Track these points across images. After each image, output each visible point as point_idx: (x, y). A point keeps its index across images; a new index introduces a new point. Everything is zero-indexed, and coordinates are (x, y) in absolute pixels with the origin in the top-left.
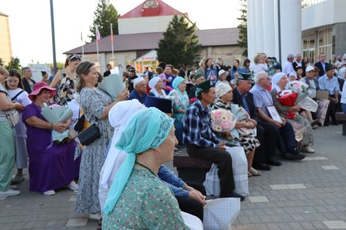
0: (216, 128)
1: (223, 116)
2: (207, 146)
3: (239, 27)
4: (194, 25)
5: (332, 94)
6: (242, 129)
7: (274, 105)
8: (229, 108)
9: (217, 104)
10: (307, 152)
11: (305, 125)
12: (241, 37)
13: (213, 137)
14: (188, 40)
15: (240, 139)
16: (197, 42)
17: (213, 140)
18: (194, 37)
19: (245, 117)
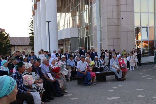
0: (25, 84)
1: (28, 78)
2: (21, 92)
3: (29, 37)
4: (8, 35)
5: (72, 67)
6: (37, 84)
7: (50, 72)
8: (31, 74)
9: (25, 72)
10: (65, 92)
11: (63, 81)
12: (30, 42)
13: (24, 88)
14: (5, 42)
15: (36, 88)
16: (9, 43)
17: (24, 89)
18: (8, 41)
19: (38, 78)
